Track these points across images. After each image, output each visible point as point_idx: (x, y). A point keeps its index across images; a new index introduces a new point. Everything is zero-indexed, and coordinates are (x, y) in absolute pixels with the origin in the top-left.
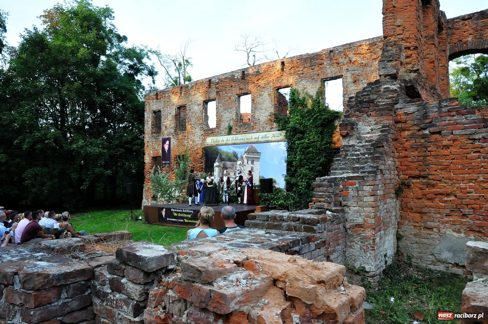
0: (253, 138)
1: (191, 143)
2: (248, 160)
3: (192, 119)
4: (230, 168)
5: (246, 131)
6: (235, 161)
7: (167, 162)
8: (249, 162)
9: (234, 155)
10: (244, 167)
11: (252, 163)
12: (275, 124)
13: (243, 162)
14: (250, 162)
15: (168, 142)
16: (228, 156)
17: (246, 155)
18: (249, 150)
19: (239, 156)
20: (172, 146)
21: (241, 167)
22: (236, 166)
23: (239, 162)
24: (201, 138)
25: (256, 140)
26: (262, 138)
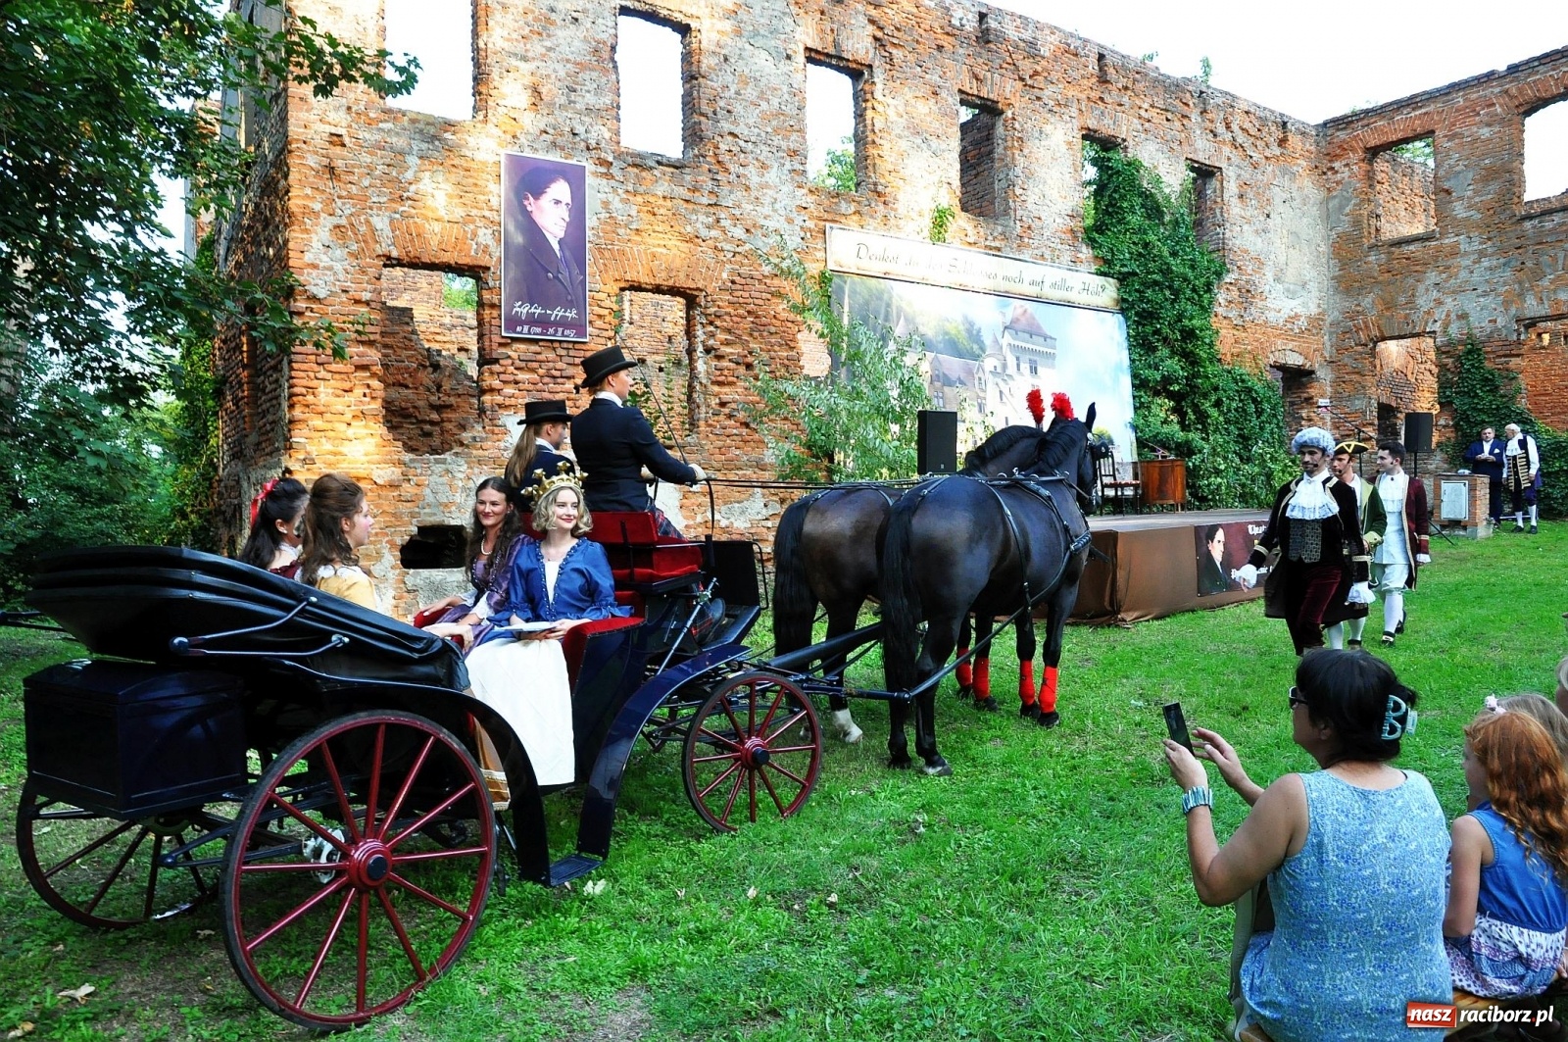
0: (1026, 282)
1: (739, 232)
2: (1018, 359)
3: (738, 108)
4: (962, 383)
5: (999, 249)
6: (976, 357)
7: (558, 313)
8: (1022, 366)
9: (969, 331)
10: (1009, 381)
11: (1034, 371)
12: (1084, 249)
13: (1005, 367)
14: (1025, 367)
15: (560, 190)
16: (946, 333)
17: (1007, 339)
18: (1015, 321)
19: (988, 341)
20: (591, 221)
21: (1000, 381)
22: (981, 374)
23: (989, 363)
24: (798, 221)
25: (1033, 291)
26: (1054, 285)
